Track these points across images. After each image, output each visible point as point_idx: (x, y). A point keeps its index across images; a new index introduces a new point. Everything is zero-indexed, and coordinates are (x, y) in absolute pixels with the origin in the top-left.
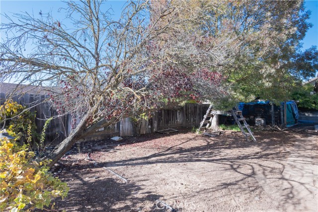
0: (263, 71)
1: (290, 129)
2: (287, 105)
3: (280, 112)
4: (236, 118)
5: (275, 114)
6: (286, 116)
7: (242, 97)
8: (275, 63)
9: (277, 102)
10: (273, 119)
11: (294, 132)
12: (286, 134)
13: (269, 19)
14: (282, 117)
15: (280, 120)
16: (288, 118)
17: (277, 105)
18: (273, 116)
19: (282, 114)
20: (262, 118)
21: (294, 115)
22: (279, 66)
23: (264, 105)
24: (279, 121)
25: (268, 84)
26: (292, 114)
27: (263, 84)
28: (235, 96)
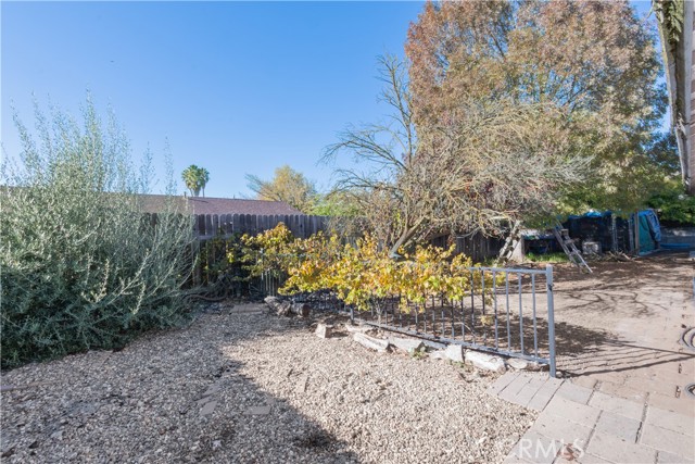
0: (604, 171)
1: (645, 258)
2: (640, 217)
3: (627, 230)
4: (561, 241)
5: (619, 234)
6: (637, 236)
7: (569, 209)
8: (622, 158)
9: (625, 215)
10: (615, 242)
11: (653, 261)
12: (638, 265)
13: (612, 96)
14: (631, 239)
15: (628, 243)
16: (641, 240)
17: (623, 218)
18: (614, 236)
19: (631, 233)
20: (595, 241)
21: (652, 234)
22: (626, 163)
23: (599, 218)
24: (625, 245)
25: (611, 190)
26: (648, 232)
27: (604, 188)
28: (559, 207)
